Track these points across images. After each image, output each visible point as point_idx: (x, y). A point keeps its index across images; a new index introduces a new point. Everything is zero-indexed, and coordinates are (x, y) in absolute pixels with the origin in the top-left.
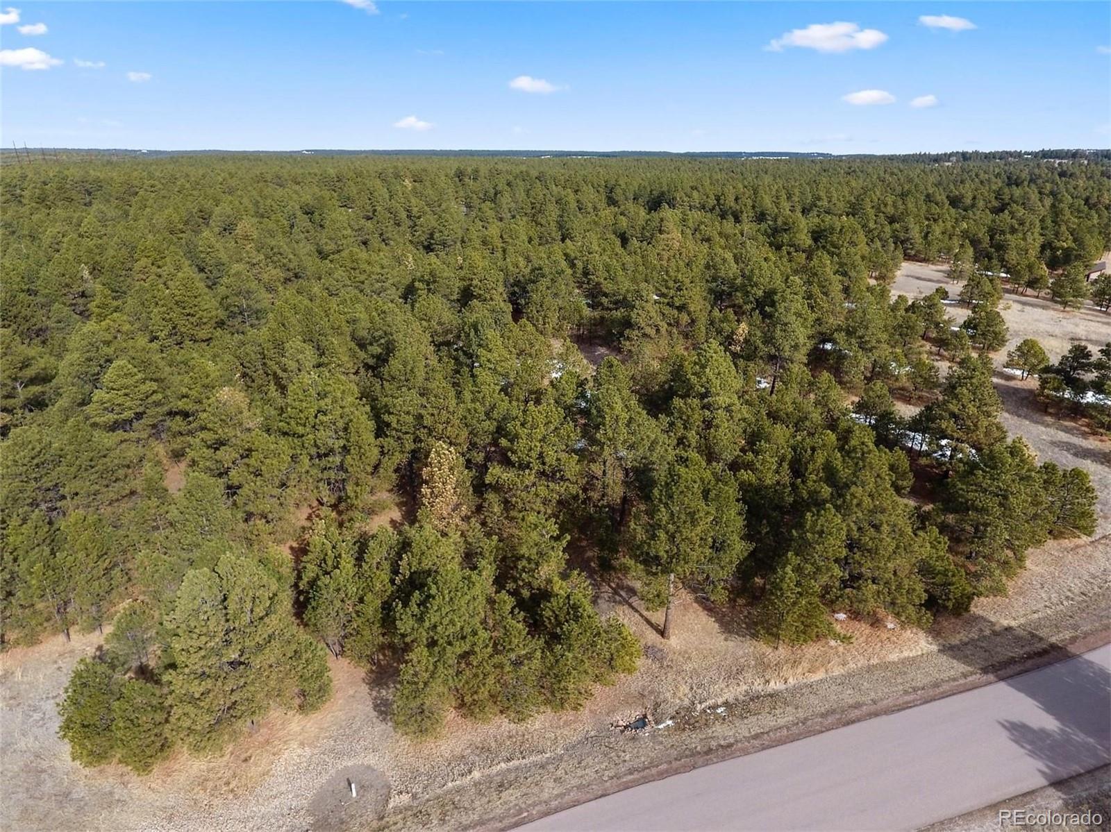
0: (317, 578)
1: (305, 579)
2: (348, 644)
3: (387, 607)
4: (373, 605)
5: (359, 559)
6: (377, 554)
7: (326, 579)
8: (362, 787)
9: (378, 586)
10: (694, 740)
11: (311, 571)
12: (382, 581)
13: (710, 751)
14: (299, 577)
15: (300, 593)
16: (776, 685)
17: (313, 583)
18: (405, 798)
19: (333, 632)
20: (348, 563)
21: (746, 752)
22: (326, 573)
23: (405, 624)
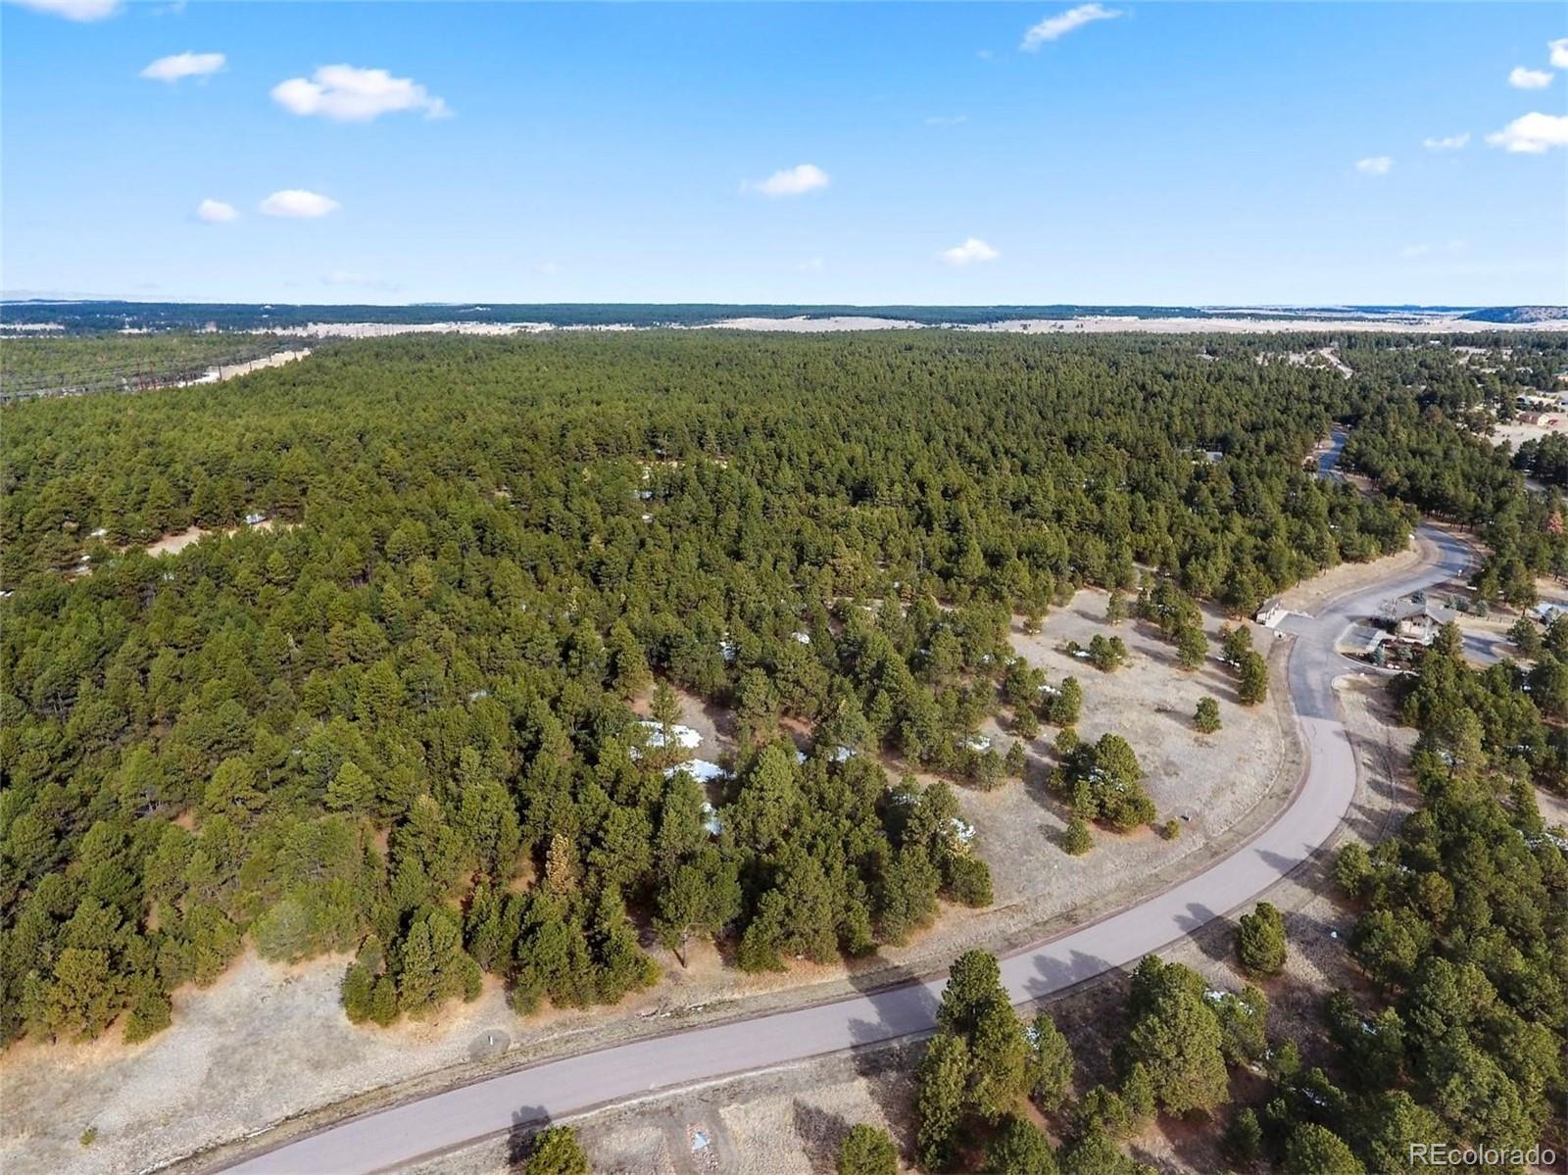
0: (477, 925)
1: (470, 926)
2: (493, 964)
3: (515, 943)
4: (508, 942)
5: (502, 914)
6: (513, 910)
7: (482, 926)
8: (496, 1040)
9: (512, 930)
10: (676, 1023)
11: (473, 920)
12: (514, 927)
13: (682, 1028)
14: (466, 924)
15: (466, 933)
16: (737, 996)
17: (474, 927)
18: (518, 1045)
19: (485, 958)
20: (495, 917)
21: (701, 1029)
22: (483, 922)
23: (523, 954)
